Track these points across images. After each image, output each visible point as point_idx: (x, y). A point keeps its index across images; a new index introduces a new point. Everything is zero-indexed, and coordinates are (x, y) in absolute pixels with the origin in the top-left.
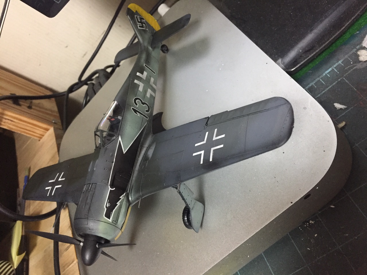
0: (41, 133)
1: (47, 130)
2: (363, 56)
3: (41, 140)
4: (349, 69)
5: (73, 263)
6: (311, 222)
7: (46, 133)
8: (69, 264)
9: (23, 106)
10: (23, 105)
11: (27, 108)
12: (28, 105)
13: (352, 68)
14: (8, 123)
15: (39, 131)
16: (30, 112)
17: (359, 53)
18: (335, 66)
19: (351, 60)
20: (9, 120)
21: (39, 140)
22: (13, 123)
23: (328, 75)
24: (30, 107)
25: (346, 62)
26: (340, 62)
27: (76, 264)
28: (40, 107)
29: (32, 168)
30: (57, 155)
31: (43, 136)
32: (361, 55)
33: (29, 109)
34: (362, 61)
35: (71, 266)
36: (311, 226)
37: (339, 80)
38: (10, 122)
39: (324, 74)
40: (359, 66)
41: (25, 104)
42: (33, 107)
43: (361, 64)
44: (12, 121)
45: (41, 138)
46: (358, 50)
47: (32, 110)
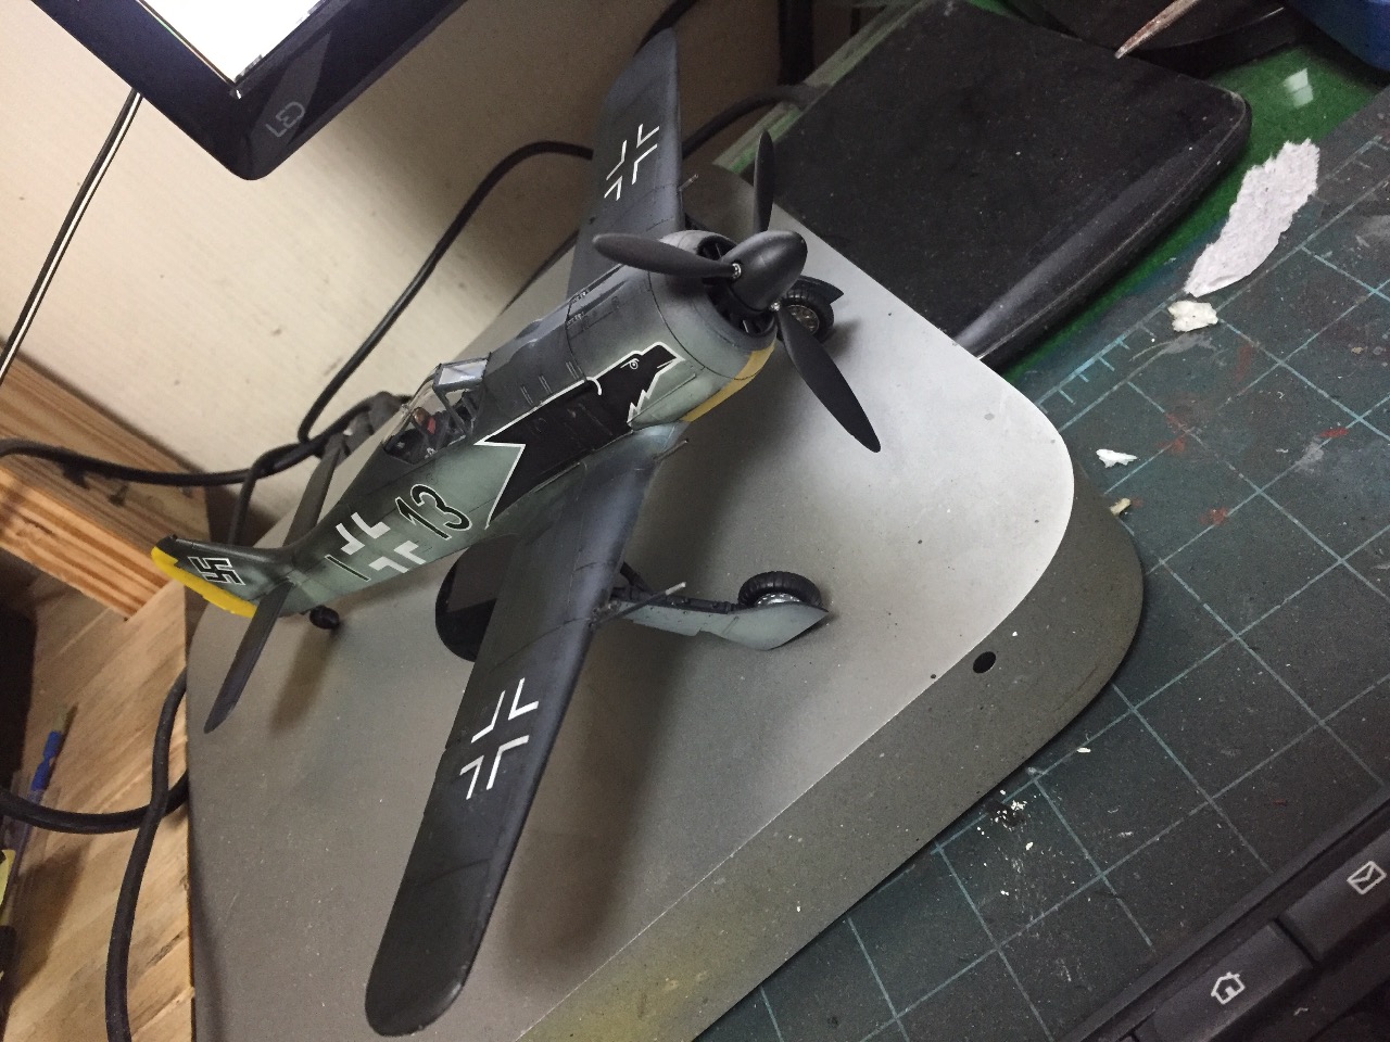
0: (138, 592)
1: (160, 582)
2: (1186, 319)
3: (132, 619)
4: (1145, 357)
5: (175, 1001)
6: (1015, 805)
7: (154, 593)
8: (157, 1008)
9: (91, 491)
10: (95, 487)
11: (105, 500)
12: (114, 493)
13: (1154, 352)
14: (31, 536)
15: (132, 585)
16: (112, 513)
17: (1172, 310)
18: (1104, 352)
19: (1152, 334)
20: (37, 525)
21: (126, 619)
22: (49, 539)
23: (1085, 379)
24: (117, 500)
25: (1138, 341)
26: (1119, 341)
27: (184, 1002)
28: (151, 509)
29: (80, 707)
30: (182, 657)
31: (142, 603)
32: (1180, 316)
33: (110, 504)
34: (1182, 332)
35: (163, 1012)
36: (1015, 819)
37: (1115, 388)
38: (39, 534)
39: (1072, 377)
40: (1173, 347)
41: (105, 489)
42: (128, 503)
43: (1181, 342)
44: (48, 532)
45: (132, 611)
46: (1170, 304)
47: (122, 510)
